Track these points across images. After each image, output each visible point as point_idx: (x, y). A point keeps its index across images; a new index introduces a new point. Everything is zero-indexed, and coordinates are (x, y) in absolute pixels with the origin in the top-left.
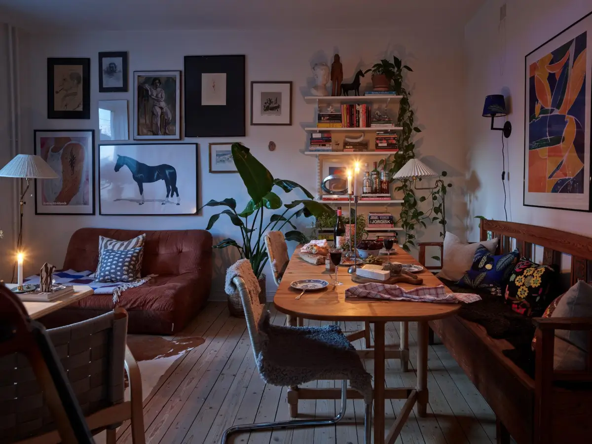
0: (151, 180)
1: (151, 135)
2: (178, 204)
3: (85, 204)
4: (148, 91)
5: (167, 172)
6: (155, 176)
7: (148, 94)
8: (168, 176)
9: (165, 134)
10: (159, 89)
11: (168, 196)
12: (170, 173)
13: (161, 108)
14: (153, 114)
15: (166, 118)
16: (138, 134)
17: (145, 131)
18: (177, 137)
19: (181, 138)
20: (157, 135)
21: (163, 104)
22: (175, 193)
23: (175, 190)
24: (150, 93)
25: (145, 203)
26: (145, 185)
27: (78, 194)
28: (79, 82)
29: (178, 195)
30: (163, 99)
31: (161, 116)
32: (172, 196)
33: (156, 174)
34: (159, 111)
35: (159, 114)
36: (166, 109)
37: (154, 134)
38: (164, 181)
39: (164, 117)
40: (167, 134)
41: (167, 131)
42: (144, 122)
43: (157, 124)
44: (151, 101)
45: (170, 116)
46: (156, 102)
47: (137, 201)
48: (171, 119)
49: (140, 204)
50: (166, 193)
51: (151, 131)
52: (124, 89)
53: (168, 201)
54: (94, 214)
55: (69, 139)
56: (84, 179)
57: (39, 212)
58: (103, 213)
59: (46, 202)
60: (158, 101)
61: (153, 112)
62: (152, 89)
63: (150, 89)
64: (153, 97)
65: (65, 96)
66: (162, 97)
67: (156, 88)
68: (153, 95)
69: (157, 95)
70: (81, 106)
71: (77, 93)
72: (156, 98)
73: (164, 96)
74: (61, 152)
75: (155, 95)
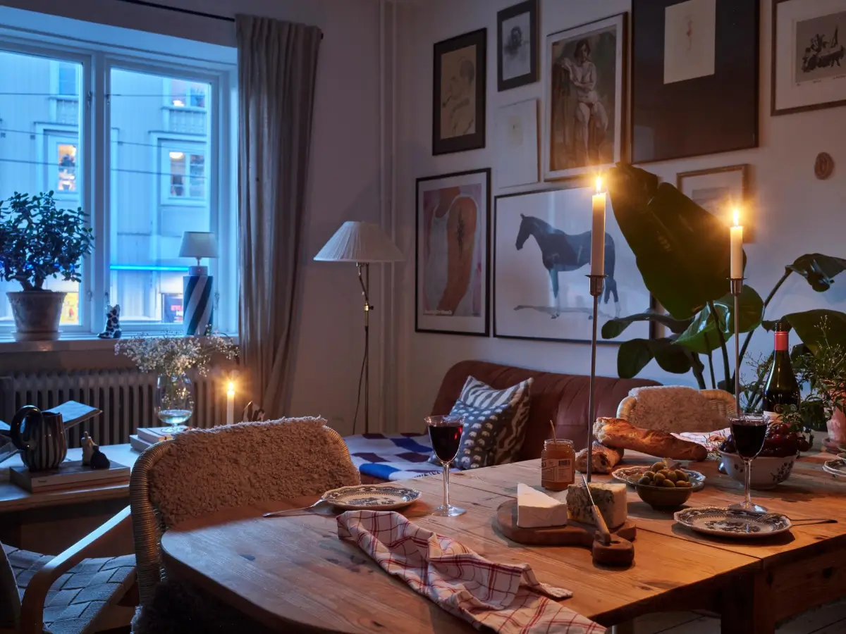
1: (571, 167)
3: (477, 314)
4: (568, 72)
6: (579, 258)
7: (569, 79)
10: (586, 64)
11: (599, 301)
13: (590, 105)
14: (577, 120)
15: (598, 125)
16: (552, 168)
17: (564, 160)
21: (593, 96)
22: (611, 294)
23: (612, 286)
24: (571, 76)
26: (562, 276)
27: (467, 295)
28: (471, 78)
29: (616, 299)
30: (594, 84)
31: (589, 122)
33: (580, 253)
34: (585, 110)
35: (587, 119)
39: (594, 124)
41: (600, 156)
42: (562, 141)
43: (583, 141)
44: (573, 94)
45: (605, 121)
46: (580, 93)
47: (549, 311)
48: (606, 127)
49: (553, 317)
52: (532, 78)
53: (600, 312)
54: (487, 334)
55: (456, 190)
56: (475, 266)
57: (420, 327)
58: (498, 333)
59: (428, 309)
60: (585, 90)
61: (576, 117)
62: (575, 67)
63: (572, 66)
64: (577, 83)
65: (454, 110)
66: (591, 81)
67: (582, 62)
68: (577, 79)
69: (583, 78)
70: (474, 125)
71: (467, 102)
72: (581, 85)
73: (594, 78)
74: (447, 215)
75: (580, 79)
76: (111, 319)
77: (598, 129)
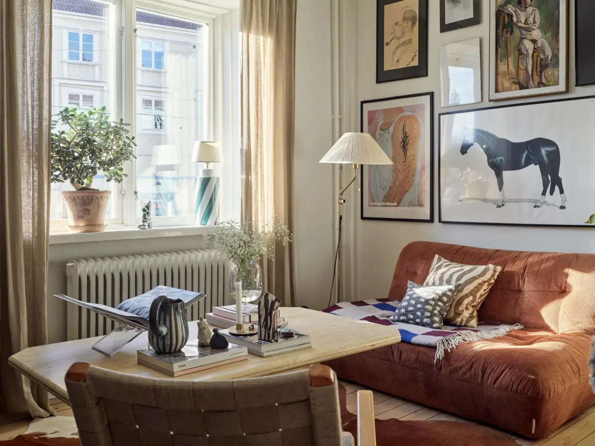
0: (516, 165)
1: (516, 90)
2: (562, 207)
3: (421, 205)
4: (512, 16)
5: (544, 151)
6: (523, 160)
7: (512, 21)
8: (545, 158)
9: (541, 84)
10: (530, 10)
11: (544, 193)
12: (549, 154)
13: (534, 41)
14: (521, 53)
15: (542, 56)
16: (497, 91)
17: (507, 84)
18: (562, 87)
19: (568, 90)
20: (527, 88)
21: (536, 34)
22: (557, 188)
23: (557, 182)
24: (515, 19)
25: (506, 204)
26: (506, 174)
27: (412, 190)
28: (413, 24)
29: (562, 192)
30: (537, 25)
31: (533, 55)
32: (552, 193)
33: (524, 156)
34: (528, 46)
35: (531, 52)
36: (542, 41)
37: (522, 87)
38: (538, 166)
39: (538, 56)
40: (544, 85)
41: (544, 81)
42: (506, 70)
43: (526, 70)
44: (516, 32)
45: (549, 53)
46: (524, 32)
47: (494, 202)
48: (550, 58)
49: (499, 206)
50: (542, 188)
51: (515, 83)
52: (476, 20)
53: (545, 202)
54: (431, 220)
57: (365, 216)
58: (443, 220)
59: (374, 201)
60: (529, 30)
61: (519, 50)
62: (519, 12)
63: (515, 12)
64: (520, 24)
65: (397, 48)
66: (534, 22)
67: (526, 8)
68: (520, 22)
69: (526, 20)
70: (417, 59)
71: (410, 41)
72: (524, 26)
73: (538, 20)
74: (391, 129)
75: (523, 21)
76: (145, 213)
77: (542, 60)
